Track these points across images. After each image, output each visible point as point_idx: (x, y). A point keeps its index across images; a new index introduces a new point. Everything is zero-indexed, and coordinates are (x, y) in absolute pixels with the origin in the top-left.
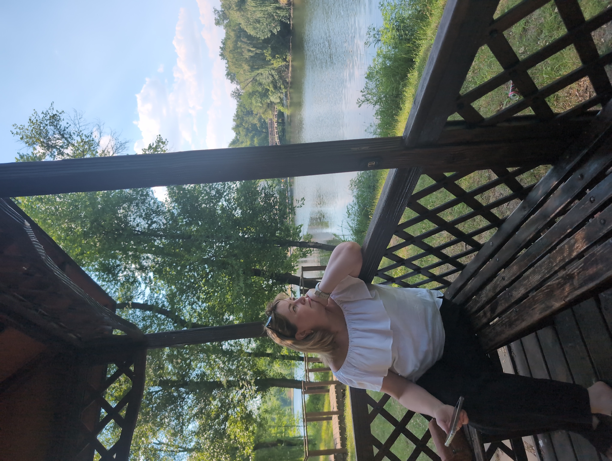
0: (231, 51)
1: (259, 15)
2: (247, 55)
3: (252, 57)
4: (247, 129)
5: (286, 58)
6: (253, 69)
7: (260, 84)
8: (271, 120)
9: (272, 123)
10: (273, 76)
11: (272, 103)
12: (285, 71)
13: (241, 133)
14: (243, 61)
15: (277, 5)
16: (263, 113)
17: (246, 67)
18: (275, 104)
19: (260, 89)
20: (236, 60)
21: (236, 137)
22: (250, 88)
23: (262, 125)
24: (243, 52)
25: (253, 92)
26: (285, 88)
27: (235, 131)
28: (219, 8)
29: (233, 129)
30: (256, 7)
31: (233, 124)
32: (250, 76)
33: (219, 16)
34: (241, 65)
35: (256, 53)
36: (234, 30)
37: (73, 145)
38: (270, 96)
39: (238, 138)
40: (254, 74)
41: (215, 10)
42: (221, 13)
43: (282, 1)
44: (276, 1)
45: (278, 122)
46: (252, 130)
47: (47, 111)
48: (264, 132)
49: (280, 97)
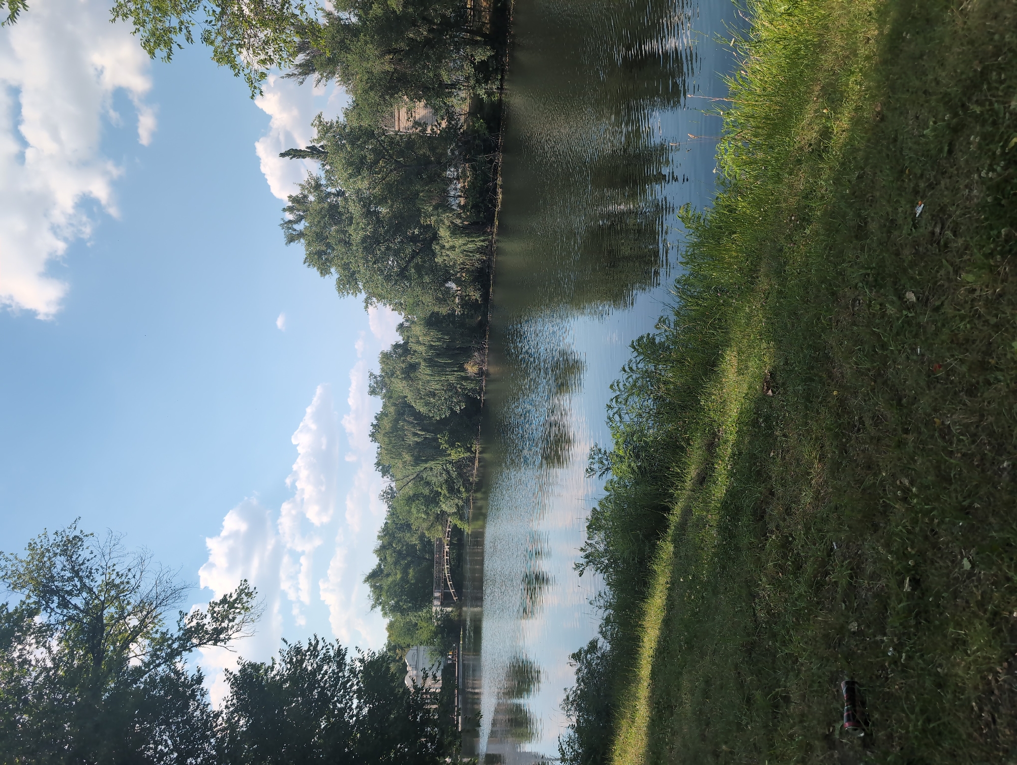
0: (386, 433)
1: (434, 386)
2: (411, 440)
3: (417, 443)
4: (399, 553)
5: (471, 447)
6: (417, 461)
7: (428, 484)
8: (440, 540)
9: (441, 546)
10: (448, 472)
11: (443, 513)
12: (468, 466)
13: (389, 559)
14: (403, 448)
15: (463, 374)
16: (428, 529)
17: (407, 457)
18: (449, 516)
19: (426, 491)
20: (393, 447)
21: (380, 565)
22: (409, 490)
23: (425, 546)
24: (406, 435)
25: (414, 495)
26: (467, 491)
27: (378, 556)
28: (377, 372)
29: (376, 551)
30: (432, 375)
31: (377, 543)
32: (413, 471)
33: (377, 383)
34: (400, 454)
35: (426, 438)
36: (395, 405)
37: (90, 590)
38: (441, 503)
39: (383, 567)
40: (418, 468)
41: (371, 374)
42: (379, 379)
43: (471, 369)
44: (462, 369)
45: (451, 544)
46: (408, 555)
47: (64, 531)
48: (426, 559)
49: (457, 505)
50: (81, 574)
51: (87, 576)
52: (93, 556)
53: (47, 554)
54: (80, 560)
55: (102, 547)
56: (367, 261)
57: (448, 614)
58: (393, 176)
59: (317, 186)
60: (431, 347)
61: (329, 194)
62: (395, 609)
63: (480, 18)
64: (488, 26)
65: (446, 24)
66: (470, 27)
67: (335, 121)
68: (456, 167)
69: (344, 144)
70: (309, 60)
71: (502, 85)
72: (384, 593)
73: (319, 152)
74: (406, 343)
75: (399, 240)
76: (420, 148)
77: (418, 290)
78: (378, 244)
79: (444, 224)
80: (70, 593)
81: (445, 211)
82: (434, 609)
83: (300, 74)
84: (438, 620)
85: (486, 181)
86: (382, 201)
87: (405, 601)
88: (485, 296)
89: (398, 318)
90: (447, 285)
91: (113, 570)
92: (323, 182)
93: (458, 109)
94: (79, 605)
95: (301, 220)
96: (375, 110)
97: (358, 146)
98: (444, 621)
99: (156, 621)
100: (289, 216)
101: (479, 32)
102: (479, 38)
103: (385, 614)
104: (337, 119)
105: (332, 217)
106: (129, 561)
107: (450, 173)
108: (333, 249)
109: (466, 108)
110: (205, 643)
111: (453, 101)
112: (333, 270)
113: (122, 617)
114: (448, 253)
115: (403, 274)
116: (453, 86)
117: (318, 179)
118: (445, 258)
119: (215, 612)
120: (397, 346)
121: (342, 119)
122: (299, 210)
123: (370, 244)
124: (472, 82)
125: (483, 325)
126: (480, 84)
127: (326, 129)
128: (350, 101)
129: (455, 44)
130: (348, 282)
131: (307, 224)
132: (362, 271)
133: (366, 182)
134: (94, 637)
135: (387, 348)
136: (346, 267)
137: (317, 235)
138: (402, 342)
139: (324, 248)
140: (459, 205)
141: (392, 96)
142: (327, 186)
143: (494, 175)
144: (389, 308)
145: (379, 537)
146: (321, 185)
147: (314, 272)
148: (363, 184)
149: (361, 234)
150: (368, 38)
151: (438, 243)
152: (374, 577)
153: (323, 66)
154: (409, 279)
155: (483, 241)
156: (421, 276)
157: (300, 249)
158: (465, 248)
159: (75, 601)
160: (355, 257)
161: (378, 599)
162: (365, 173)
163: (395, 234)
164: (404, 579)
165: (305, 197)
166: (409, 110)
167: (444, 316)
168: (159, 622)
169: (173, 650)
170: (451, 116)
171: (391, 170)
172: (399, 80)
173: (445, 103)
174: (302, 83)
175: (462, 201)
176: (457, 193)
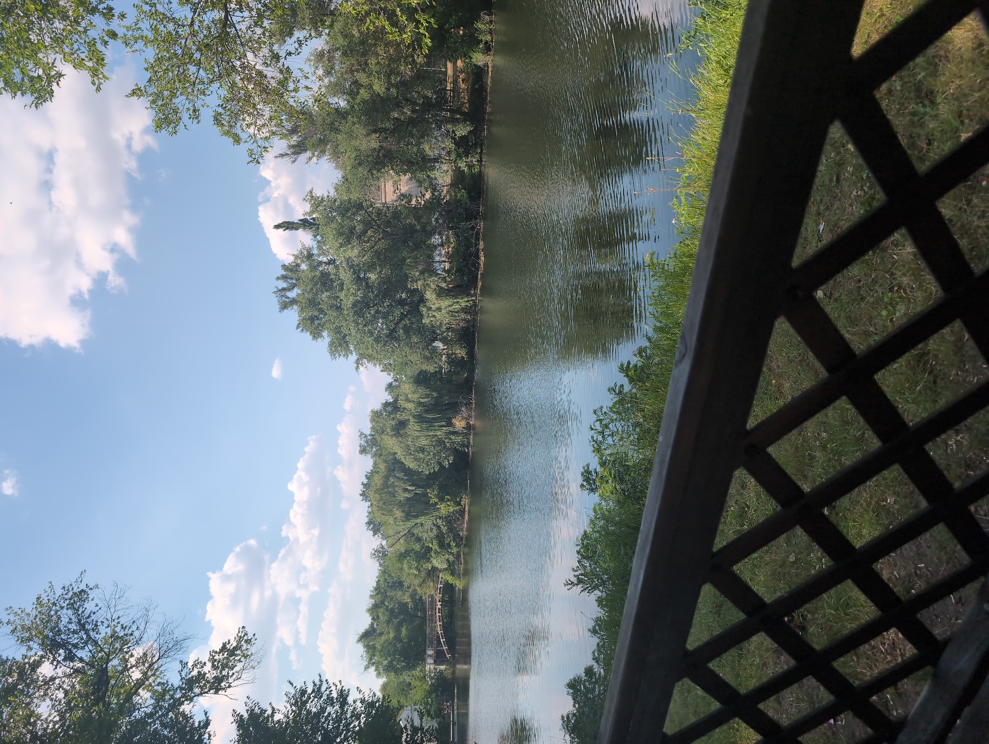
0: (377, 490)
1: (424, 442)
2: (402, 496)
3: (408, 499)
4: (392, 611)
5: (460, 501)
6: (408, 516)
7: (419, 539)
8: (432, 596)
9: (433, 602)
10: (438, 527)
11: (434, 569)
12: (458, 520)
13: (381, 617)
14: (394, 505)
15: (451, 429)
16: (420, 586)
17: (399, 514)
18: (440, 571)
19: (417, 547)
20: (384, 503)
21: (372, 624)
22: (401, 547)
23: (417, 604)
24: (396, 492)
25: (406, 551)
26: (458, 546)
27: (371, 615)
28: (368, 431)
29: (369, 610)
30: (421, 431)
31: (368, 602)
32: (404, 527)
33: (367, 442)
34: (391, 511)
35: (416, 494)
36: (385, 461)
37: (95, 643)
38: (432, 559)
39: (375, 626)
40: (410, 524)
41: (362, 434)
42: (369, 437)
43: (459, 424)
44: (450, 424)
45: (442, 600)
46: (399, 613)
47: (71, 585)
48: (419, 617)
49: (448, 560)
50: (87, 627)
51: (93, 630)
52: (98, 608)
53: (54, 608)
54: (87, 613)
55: (108, 600)
56: (358, 324)
57: (441, 672)
58: (381, 245)
59: (310, 256)
60: (420, 404)
61: (321, 262)
62: (390, 669)
63: (459, 98)
64: (467, 106)
65: (428, 105)
66: (450, 106)
67: (325, 196)
68: (440, 234)
69: (335, 216)
70: (301, 141)
71: (481, 158)
72: (377, 653)
73: (311, 224)
74: (396, 401)
75: (388, 304)
76: (406, 218)
77: (407, 349)
78: (368, 308)
79: (430, 287)
80: (75, 646)
81: (431, 276)
82: (428, 667)
83: (293, 153)
84: (432, 679)
85: (468, 246)
86: (371, 267)
87: (399, 661)
88: (471, 354)
89: (388, 378)
90: (434, 344)
91: (118, 623)
92: (315, 252)
93: (440, 181)
94: (85, 658)
95: (294, 287)
96: (364, 184)
97: (348, 218)
98: (437, 679)
99: (157, 673)
100: (282, 284)
101: (458, 111)
102: (458, 116)
103: (379, 675)
104: (327, 194)
105: (324, 284)
106: (134, 614)
107: (436, 240)
108: (326, 314)
109: (448, 180)
110: (207, 693)
111: (435, 174)
112: (325, 334)
113: (126, 669)
114: (434, 314)
115: (392, 335)
116: (436, 160)
117: (310, 249)
118: (432, 319)
119: (215, 660)
120: (386, 404)
121: (333, 193)
122: (292, 279)
123: (360, 308)
124: (453, 157)
125: (469, 382)
126: (461, 158)
127: (317, 202)
128: (340, 176)
129: (436, 122)
130: (340, 345)
131: (299, 292)
132: (353, 332)
133: (356, 251)
134: (99, 690)
135: (378, 407)
136: (338, 330)
137: (310, 301)
138: (392, 400)
139: (316, 313)
140: (444, 270)
141: (379, 170)
142: (319, 255)
143: (475, 240)
144: (378, 368)
145: (371, 597)
146: (313, 254)
147: (307, 336)
148: (353, 252)
149: (352, 299)
150: (355, 120)
151: (425, 306)
152: (366, 636)
153: (314, 146)
154: (397, 339)
155: (468, 301)
156: (409, 337)
157: (293, 315)
158: (451, 309)
159: (80, 653)
160: (346, 320)
161: (371, 659)
162: (355, 242)
163: (384, 298)
164: (397, 638)
165: (298, 265)
166: (395, 183)
167: (432, 374)
168: (160, 674)
169: (175, 700)
170: (434, 188)
171: (379, 239)
172: (385, 156)
173: (428, 176)
174: (294, 161)
175: (447, 266)
176: (441, 259)
